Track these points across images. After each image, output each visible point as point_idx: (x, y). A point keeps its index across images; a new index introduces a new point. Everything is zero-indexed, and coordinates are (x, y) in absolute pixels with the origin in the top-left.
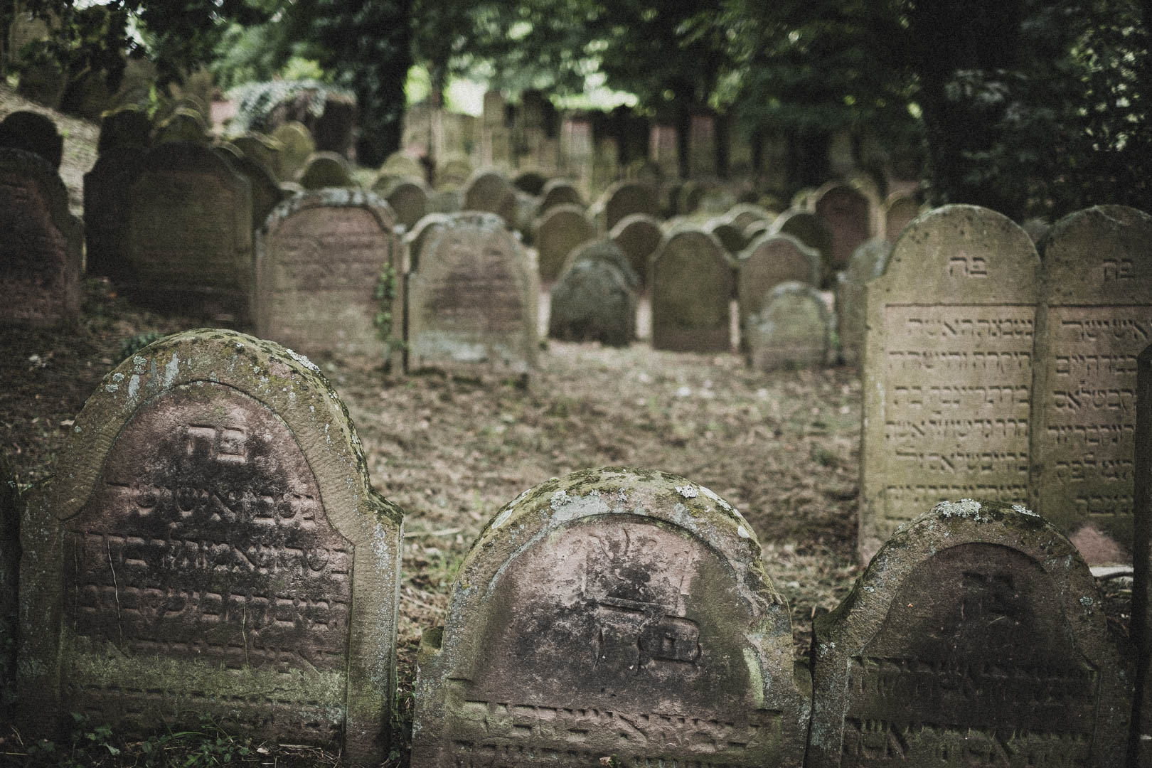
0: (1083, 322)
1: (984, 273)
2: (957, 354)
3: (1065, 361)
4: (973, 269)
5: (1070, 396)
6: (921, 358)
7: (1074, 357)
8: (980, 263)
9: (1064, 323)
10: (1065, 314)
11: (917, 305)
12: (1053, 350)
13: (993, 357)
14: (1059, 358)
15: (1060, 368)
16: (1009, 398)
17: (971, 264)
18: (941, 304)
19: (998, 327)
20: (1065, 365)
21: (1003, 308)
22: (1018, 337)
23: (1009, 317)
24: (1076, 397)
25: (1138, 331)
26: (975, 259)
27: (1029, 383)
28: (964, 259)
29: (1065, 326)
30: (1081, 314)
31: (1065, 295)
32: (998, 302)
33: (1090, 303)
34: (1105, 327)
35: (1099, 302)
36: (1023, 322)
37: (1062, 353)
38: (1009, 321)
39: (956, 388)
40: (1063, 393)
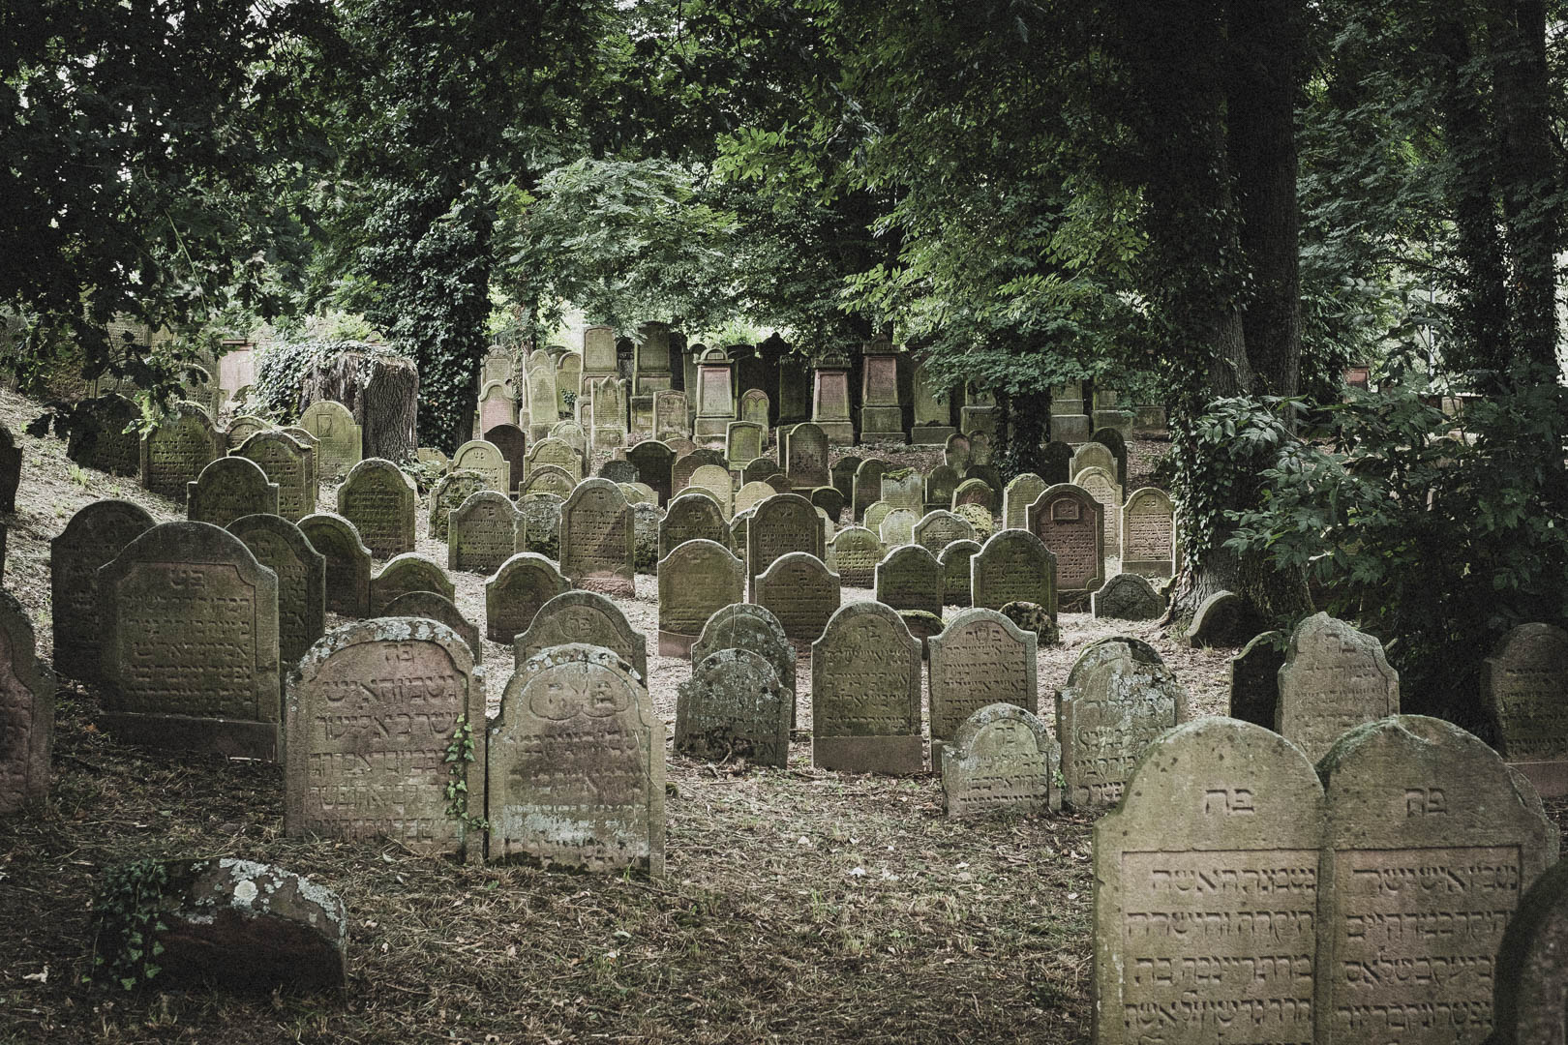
0: (1381, 870)
1: (1252, 809)
2: (1217, 914)
3: (1359, 921)
4: (1237, 804)
5: (1365, 966)
6: (1170, 920)
7: (1371, 917)
8: (1244, 796)
9: (1356, 871)
10: (1357, 860)
11: (1162, 851)
12: (1342, 907)
13: (1265, 918)
14: (1349, 917)
15: (1352, 931)
16: (1285, 971)
17: (1234, 796)
18: (1195, 850)
19: (1270, 878)
20: (1358, 926)
21: (1277, 854)
22: (1296, 891)
23: (1284, 864)
24: (1373, 968)
25: (1453, 882)
26: (1238, 791)
27: (1311, 951)
28: (1224, 791)
29: (1359, 875)
30: (1378, 860)
31: (1357, 836)
32: (1270, 846)
33: (1389, 846)
34: (1409, 875)
35: (1401, 845)
36: (1302, 871)
37: (1354, 910)
38: (1284, 870)
39: (1216, 959)
40: (1357, 963)
